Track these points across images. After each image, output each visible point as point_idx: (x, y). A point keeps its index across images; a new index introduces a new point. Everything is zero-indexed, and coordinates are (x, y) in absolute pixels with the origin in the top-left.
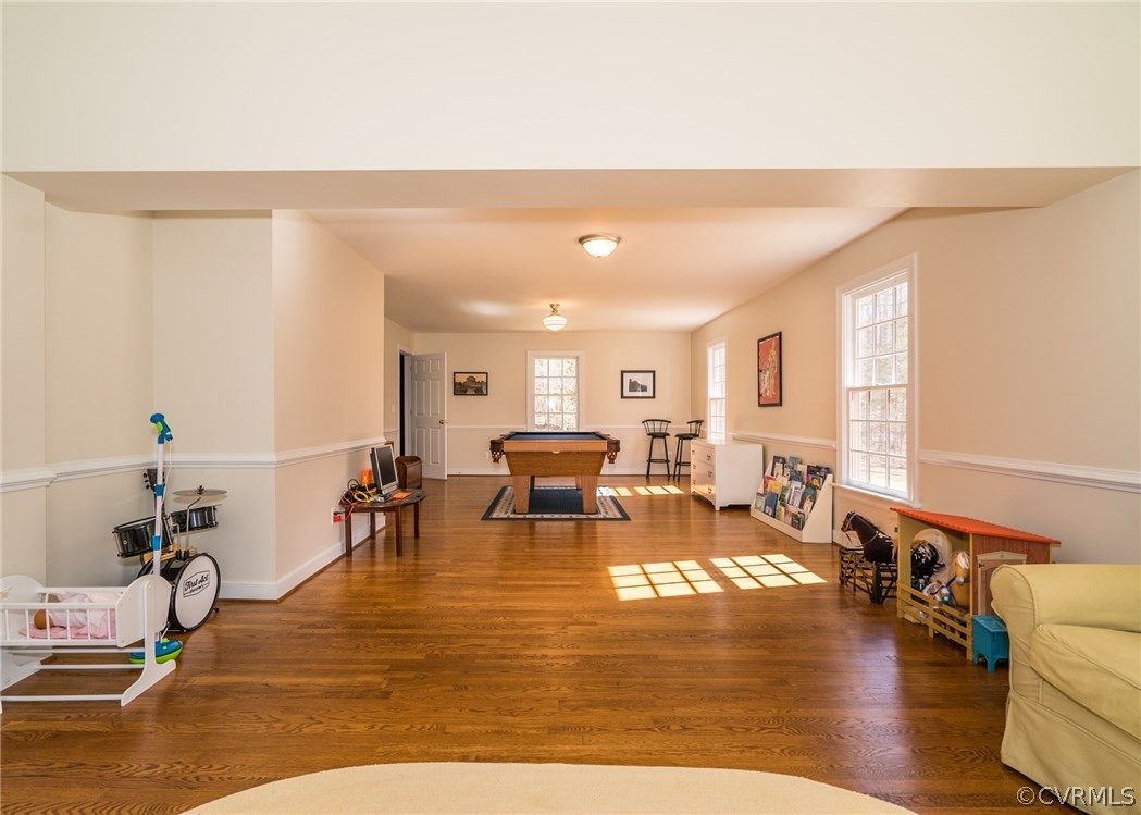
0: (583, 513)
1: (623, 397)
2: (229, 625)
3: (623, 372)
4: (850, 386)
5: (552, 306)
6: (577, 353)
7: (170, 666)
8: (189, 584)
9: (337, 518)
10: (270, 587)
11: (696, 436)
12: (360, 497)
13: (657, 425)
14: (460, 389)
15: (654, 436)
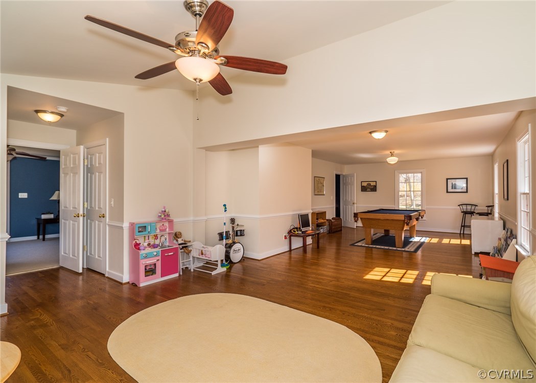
0: (395, 247)
1: (447, 192)
2: (246, 263)
3: (447, 179)
4: (523, 192)
5: (391, 152)
6: (421, 171)
7: (224, 269)
8: (234, 250)
9: (286, 238)
10: (259, 256)
11: (490, 214)
12: (294, 231)
13: (469, 207)
14: (364, 189)
15: (465, 213)
